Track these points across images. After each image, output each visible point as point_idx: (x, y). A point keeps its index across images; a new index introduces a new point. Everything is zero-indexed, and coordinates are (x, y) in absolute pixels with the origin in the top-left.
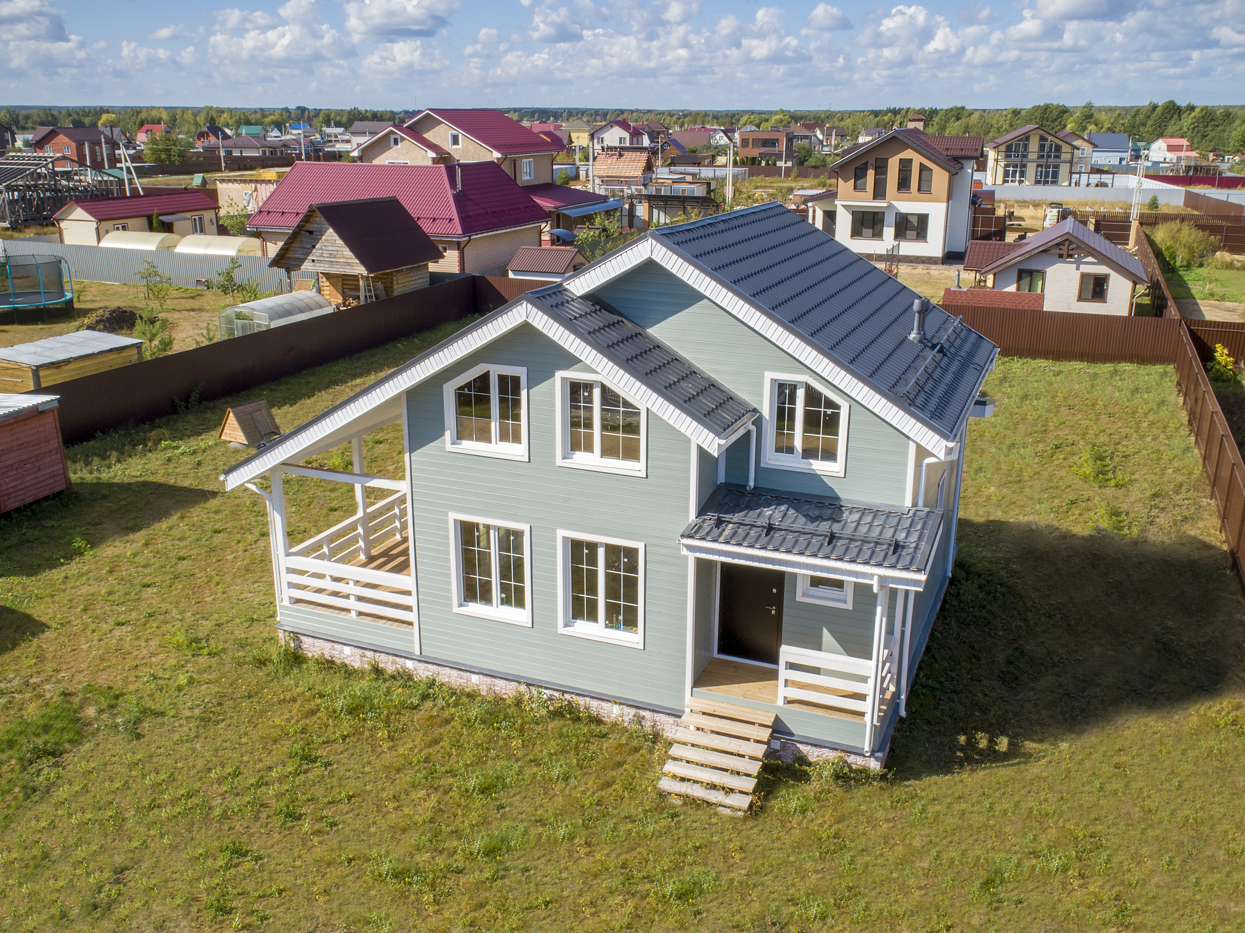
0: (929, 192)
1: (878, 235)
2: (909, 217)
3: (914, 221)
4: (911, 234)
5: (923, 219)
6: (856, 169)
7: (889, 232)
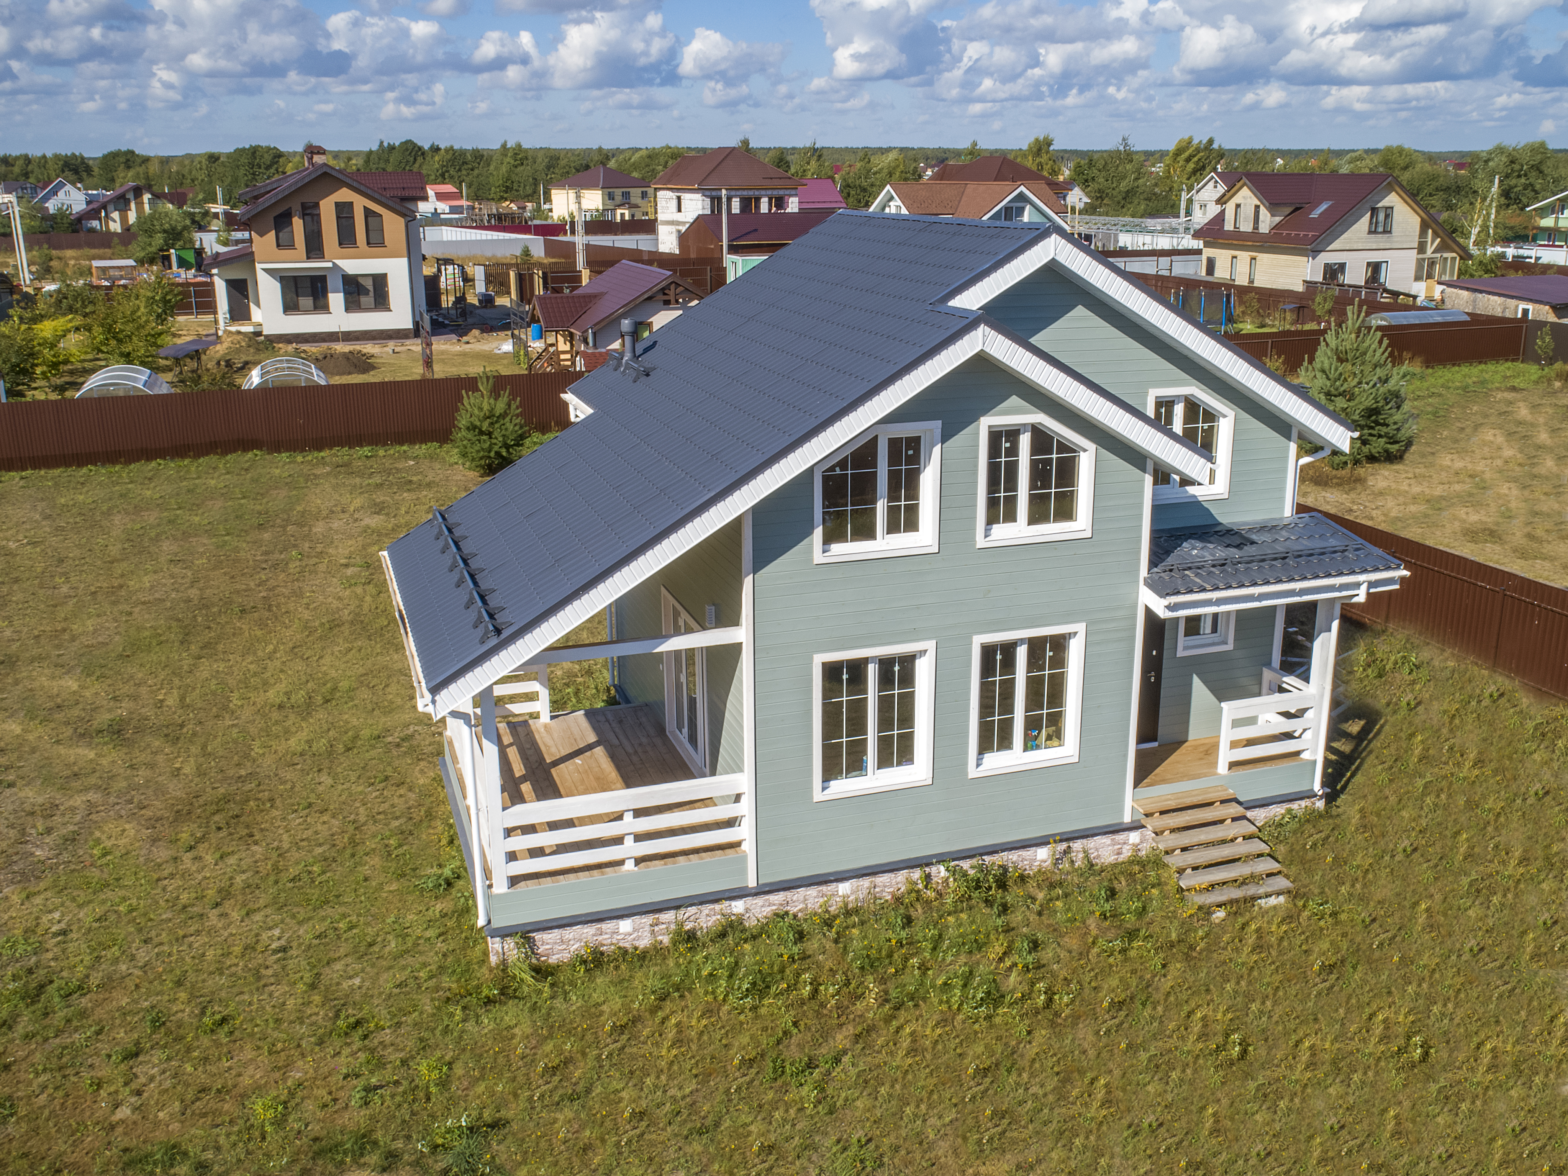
0: (382, 244)
1: (321, 306)
2: (361, 280)
3: (369, 284)
4: (367, 300)
5: (380, 281)
6: (275, 218)
7: (336, 300)
